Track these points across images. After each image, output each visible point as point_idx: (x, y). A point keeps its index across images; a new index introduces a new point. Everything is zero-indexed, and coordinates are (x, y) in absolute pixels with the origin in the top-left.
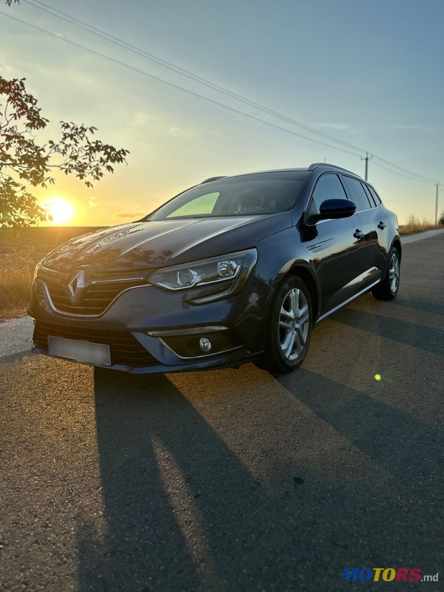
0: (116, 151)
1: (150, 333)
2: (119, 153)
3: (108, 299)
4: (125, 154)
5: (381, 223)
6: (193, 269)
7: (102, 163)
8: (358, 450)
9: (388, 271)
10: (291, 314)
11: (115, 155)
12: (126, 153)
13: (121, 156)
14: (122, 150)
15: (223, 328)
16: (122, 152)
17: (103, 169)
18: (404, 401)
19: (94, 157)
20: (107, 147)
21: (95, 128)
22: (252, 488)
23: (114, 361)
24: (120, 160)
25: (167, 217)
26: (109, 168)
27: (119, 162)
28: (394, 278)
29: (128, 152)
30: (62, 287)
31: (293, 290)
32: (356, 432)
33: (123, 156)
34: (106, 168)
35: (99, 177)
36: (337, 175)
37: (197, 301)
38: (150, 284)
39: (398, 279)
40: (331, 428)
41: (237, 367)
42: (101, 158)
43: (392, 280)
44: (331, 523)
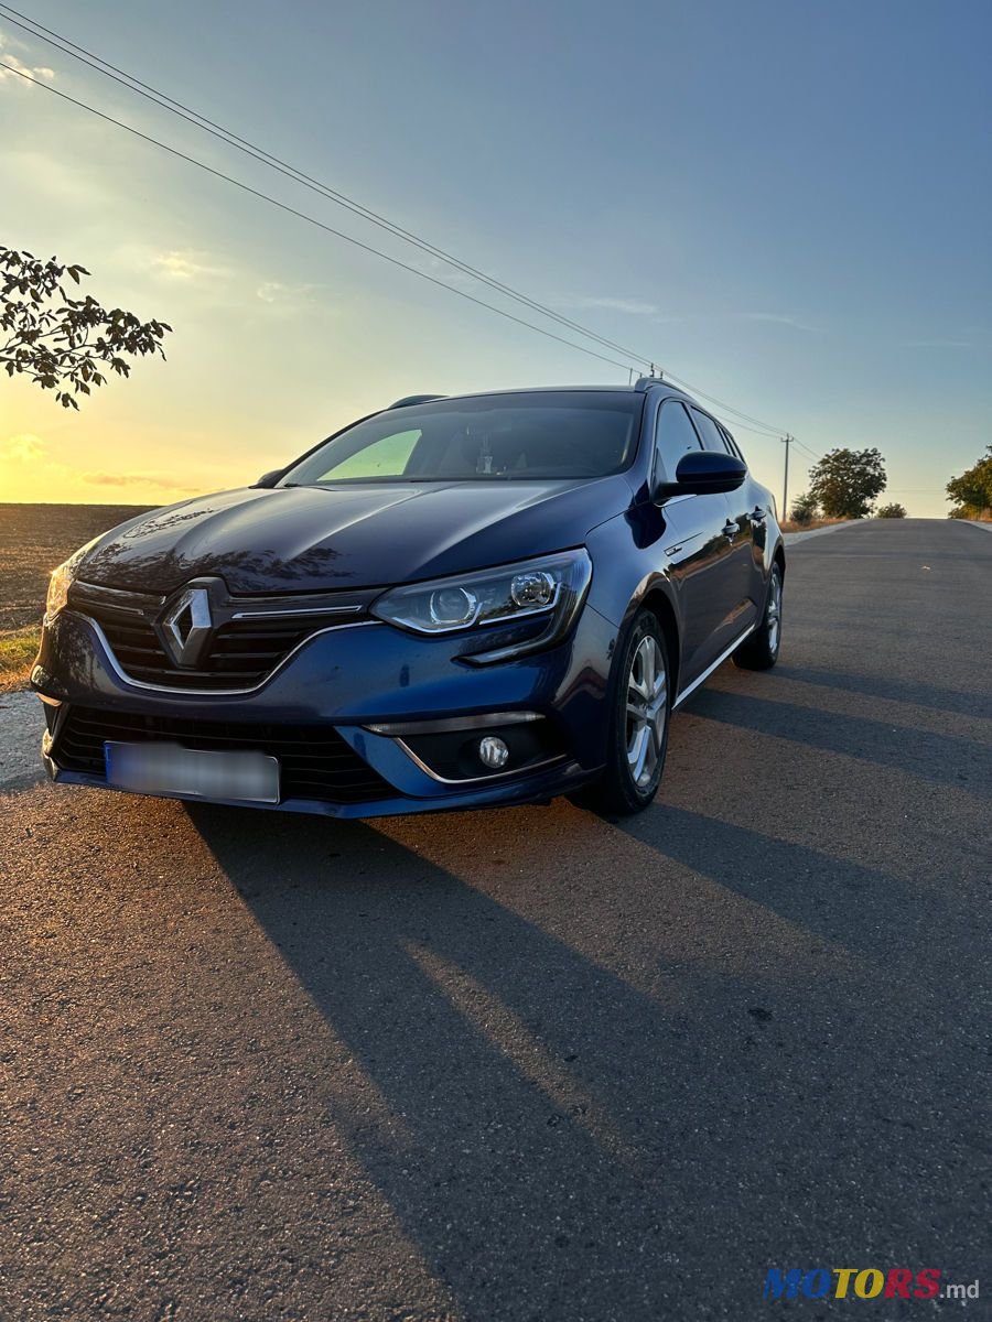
0: (138, 325)
1: (377, 729)
2: (145, 329)
3: (276, 654)
4: (160, 335)
5: (757, 509)
6: (469, 588)
7: (102, 353)
8: (847, 953)
9: (767, 609)
10: (643, 688)
11: (134, 335)
12: (164, 330)
13: (150, 338)
14: (154, 323)
15: (530, 717)
16: (152, 329)
17: (103, 367)
18: (888, 858)
19: (83, 337)
20: (117, 314)
21: (83, 271)
22: (678, 1036)
23: (286, 793)
24: (150, 345)
25: (321, 479)
26: (119, 365)
27: (143, 352)
28: (774, 623)
29: (169, 328)
30: (150, 628)
31: (645, 639)
32: (826, 920)
33: (155, 337)
34: (111, 365)
35: (90, 384)
36: (683, 405)
37: (481, 658)
38: (376, 619)
39: (779, 628)
40: (774, 915)
41: (547, 802)
42: (100, 339)
43: (771, 627)
44: (861, 1086)
